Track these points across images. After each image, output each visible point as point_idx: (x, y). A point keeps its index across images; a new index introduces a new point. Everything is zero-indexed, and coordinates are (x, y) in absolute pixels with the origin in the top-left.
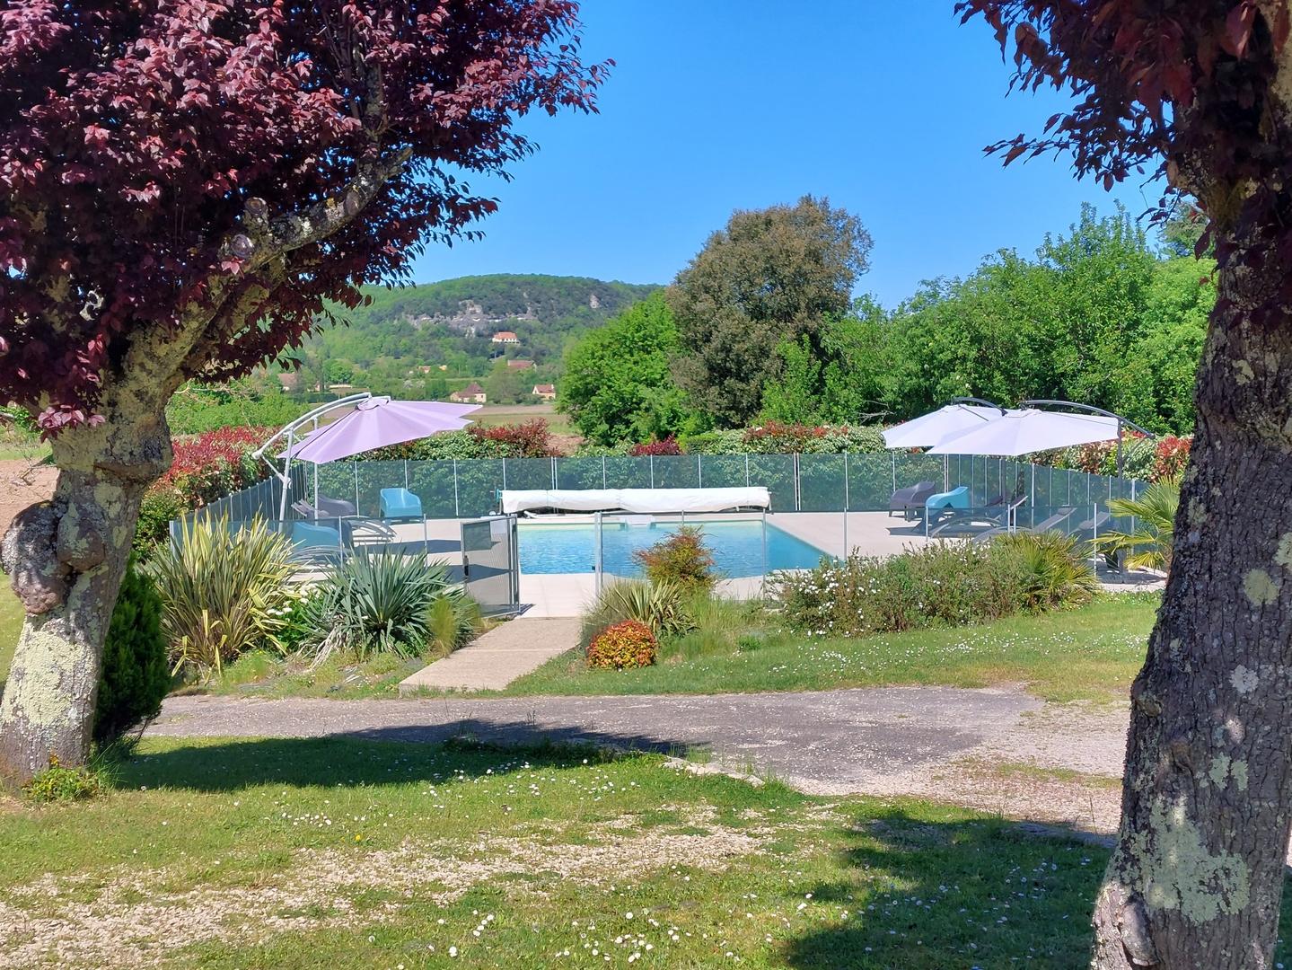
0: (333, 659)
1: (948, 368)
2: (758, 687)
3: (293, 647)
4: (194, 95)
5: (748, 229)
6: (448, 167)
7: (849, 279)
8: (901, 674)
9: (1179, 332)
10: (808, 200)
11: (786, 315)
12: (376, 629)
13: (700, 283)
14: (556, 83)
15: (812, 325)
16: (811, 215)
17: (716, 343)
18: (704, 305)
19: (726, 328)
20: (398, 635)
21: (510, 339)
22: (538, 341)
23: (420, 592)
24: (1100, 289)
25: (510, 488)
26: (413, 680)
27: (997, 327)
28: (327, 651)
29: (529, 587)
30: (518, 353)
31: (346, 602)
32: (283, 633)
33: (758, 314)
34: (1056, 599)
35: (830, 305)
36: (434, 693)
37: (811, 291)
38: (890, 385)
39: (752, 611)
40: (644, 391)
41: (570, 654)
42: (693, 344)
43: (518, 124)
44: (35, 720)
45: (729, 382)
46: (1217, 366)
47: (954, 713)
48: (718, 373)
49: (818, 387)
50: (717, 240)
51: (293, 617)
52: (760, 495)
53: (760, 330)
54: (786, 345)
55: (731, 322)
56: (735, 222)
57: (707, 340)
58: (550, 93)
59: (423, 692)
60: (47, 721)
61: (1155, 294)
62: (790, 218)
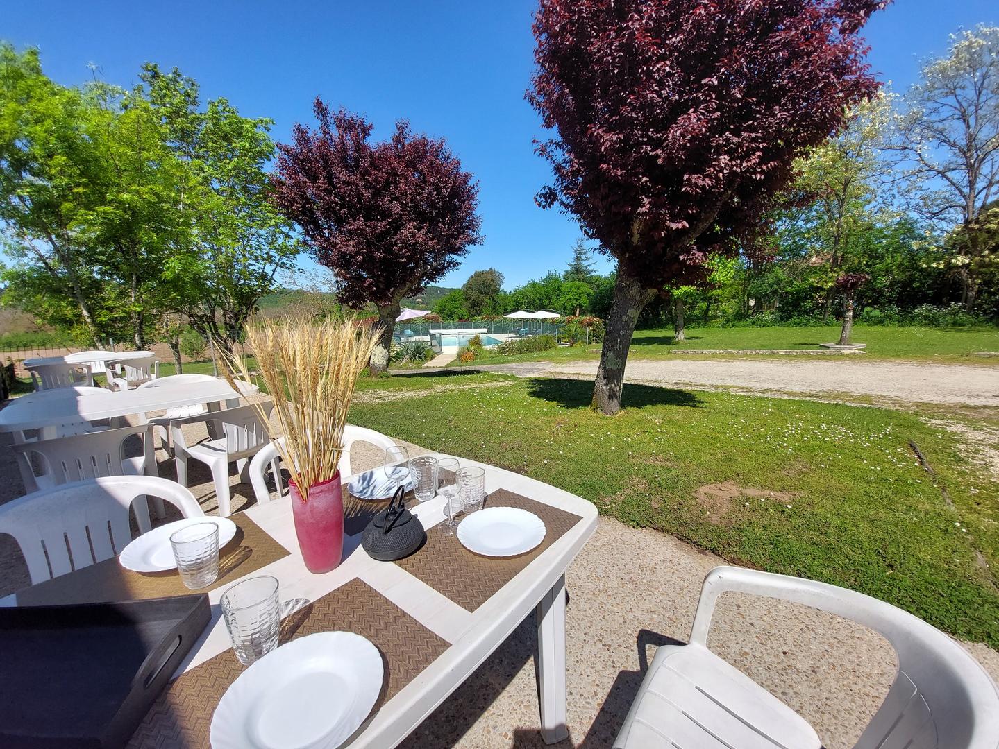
0: (406, 362)
1: (522, 304)
2: (498, 364)
3: (397, 360)
4: (412, 241)
5: (478, 275)
6: (452, 256)
7: (500, 285)
8: (525, 360)
9: (567, 297)
10: (491, 269)
11: (487, 293)
12: (415, 356)
13: (468, 286)
14: (475, 239)
15: (493, 295)
16: (491, 272)
17: (472, 299)
18: (470, 291)
19: (474, 296)
20: (419, 357)
21: (420, 300)
22: (426, 301)
23: (423, 348)
24: (552, 288)
25: (432, 329)
26: (425, 365)
27: (532, 297)
28: (404, 362)
29: (444, 348)
30: (422, 303)
31: (408, 351)
32: (394, 357)
33: (481, 293)
34: (550, 348)
35: (497, 291)
36: (430, 367)
37: (492, 288)
38: (509, 308)
39: (491, 351)
40: (455, 310)
41: (455, 360)
42: (466, 300)
43: (467, 247)
44: (378, 363)
45: (475, 307)
46: (619, 284)
47: (538, 365)
48: (473, 306)
49: (495, 308)
50: (472, 277)
51: (397, 354)
52: (485, 330)
53: (482, 296)
54: (487, 299)
55: (475, 294)
56: (475, 273)
57: (470, 298)
58: (474, 241)
59: (427, 367)
60: (380, 363)
61: (563, 289)
62: (487, 272)
